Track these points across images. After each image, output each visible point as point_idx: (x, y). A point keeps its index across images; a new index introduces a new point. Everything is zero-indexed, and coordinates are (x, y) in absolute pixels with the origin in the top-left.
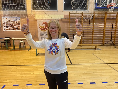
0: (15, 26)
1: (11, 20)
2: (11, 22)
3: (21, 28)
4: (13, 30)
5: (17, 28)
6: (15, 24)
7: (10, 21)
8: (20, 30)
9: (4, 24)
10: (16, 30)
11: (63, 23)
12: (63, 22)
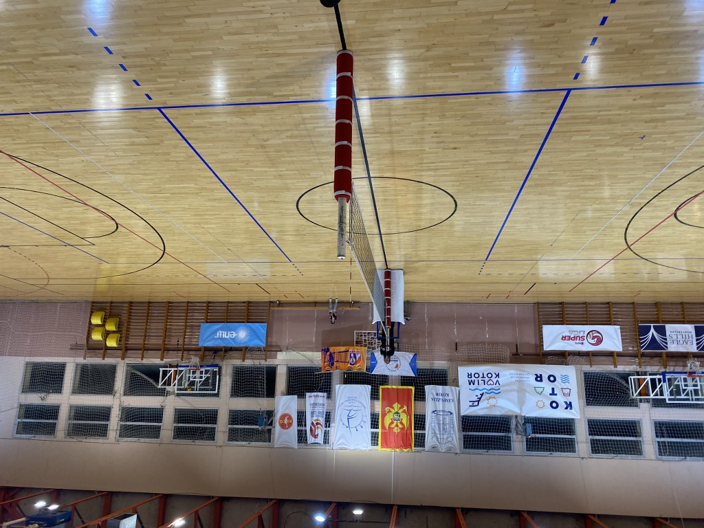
0: (365, 340)
3: (355, 336)
4: (368, 333)
5: (361, 336)
11: (279, 344)
12: (278, 346)
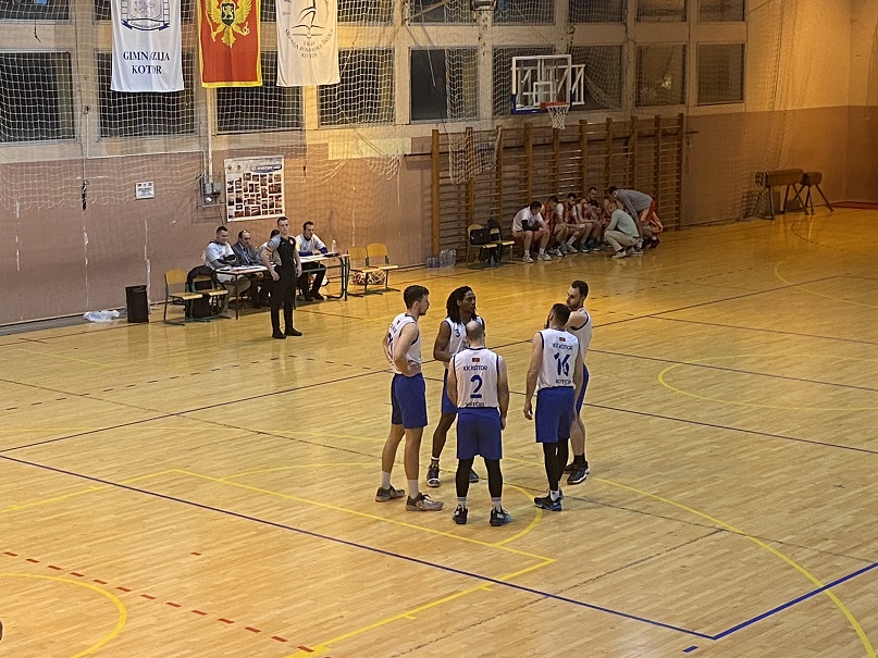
0: (264, 195)
1: (253, 174)
2: (251, 182)
3: (283, 203)
4: (259, 214)
5: (272, 206)
6: (267, 188)
7: (248, 177)
8: (281, 211)
9: (231, 190)
10: (266, 213)
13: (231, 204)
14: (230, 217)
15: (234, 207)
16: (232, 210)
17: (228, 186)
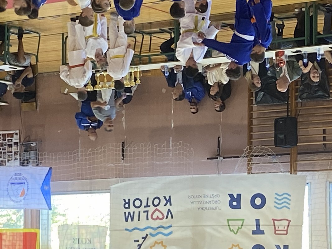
13: (16, 144)
14: (17, 134)
15: (14, 141)
16: (15, 139)
17: (18, 157)
